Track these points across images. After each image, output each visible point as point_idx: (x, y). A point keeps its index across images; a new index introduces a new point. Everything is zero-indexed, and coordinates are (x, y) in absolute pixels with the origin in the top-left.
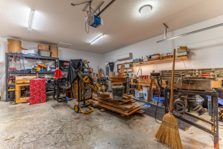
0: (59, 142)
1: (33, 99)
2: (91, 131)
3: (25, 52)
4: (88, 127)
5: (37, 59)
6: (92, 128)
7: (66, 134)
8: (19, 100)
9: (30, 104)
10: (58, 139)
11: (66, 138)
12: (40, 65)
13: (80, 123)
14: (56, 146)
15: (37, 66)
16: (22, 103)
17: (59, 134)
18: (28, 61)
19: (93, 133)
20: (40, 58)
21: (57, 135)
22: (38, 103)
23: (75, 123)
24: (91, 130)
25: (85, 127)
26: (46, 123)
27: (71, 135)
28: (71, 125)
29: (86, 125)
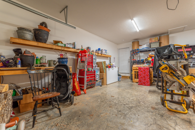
0: (122, 112)
1: (140, 81)
2: (149, 125)
3: (141, 48)
4: (152, 120)
5: (150, 51)
6: (154, 124)
7: (131, 111)
8: (134, 80)
9: (138, 84)
10: (123, 110)
11: (128, 113)
12: (151, 55)
13: (151, 113)
14: (118, 112)
15: (148, 56)
16: (136, 82)
17: (128, 108)
18: (144, 53)
19: (148, 128)
20: (152, 50)
21: (127, 108)
22: (143, 85)
23: (148, 110)
24: (151, 125)
25: (149, 118)
26: (131, 99)
27: (132, 114)
28: (142, 109)
29: (153, 118)
